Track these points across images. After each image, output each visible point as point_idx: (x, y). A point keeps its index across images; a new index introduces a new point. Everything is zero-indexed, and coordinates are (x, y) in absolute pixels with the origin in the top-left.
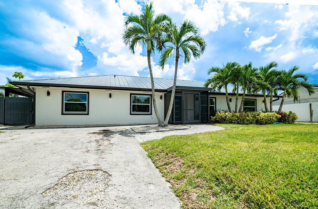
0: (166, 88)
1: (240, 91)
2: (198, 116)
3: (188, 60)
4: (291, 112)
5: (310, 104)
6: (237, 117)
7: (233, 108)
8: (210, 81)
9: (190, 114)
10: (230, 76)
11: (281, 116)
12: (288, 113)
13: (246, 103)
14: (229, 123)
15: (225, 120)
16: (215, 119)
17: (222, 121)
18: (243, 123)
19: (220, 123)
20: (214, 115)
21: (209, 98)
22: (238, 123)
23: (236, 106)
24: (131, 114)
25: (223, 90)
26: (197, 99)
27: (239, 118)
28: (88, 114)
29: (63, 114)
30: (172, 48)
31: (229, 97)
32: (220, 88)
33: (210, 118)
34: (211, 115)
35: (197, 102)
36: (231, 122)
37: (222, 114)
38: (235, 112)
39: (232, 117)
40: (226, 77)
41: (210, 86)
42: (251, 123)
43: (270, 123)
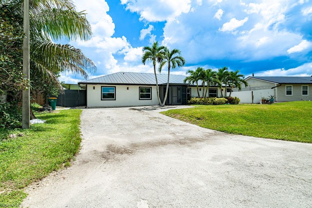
0: (161, 84)
1: (206, 84)
2: (180, 100)
3: (175, 67)
4: (236, 98)
5: (252, 92)
6: (203, 101)
7: (201, 95)
8: (187, 78)
9: (175, 99)
10: (199, 76)
11: (227, 100)
12: (234, 98)
13: (211, 91)
14: (198, 104)
15: (196, 103)
16: (191, 102)
17: (194, 103)
18: (206, 104)
19: (193, 104)
20: (190, 100)
21: (187, 89)
22: (203, 104)
23: (203, 94)
24: (139, 99)
25: (195, 84)
26: (179, 89)
27: (204, 101)
28: (115, 100)
29: (101, 100)
30: (166, 62)
31: (199, 88)
32: (194, 82)
33: (187, 101)
34: (188, 100)
35: (179, 91)
36: (199, 104)
37: (194, 99)
38: (203, 98)
39: (200, 101)
40: (197, 77)
41: (187, 82)
42: (210, 104)
43: (221, 104)
